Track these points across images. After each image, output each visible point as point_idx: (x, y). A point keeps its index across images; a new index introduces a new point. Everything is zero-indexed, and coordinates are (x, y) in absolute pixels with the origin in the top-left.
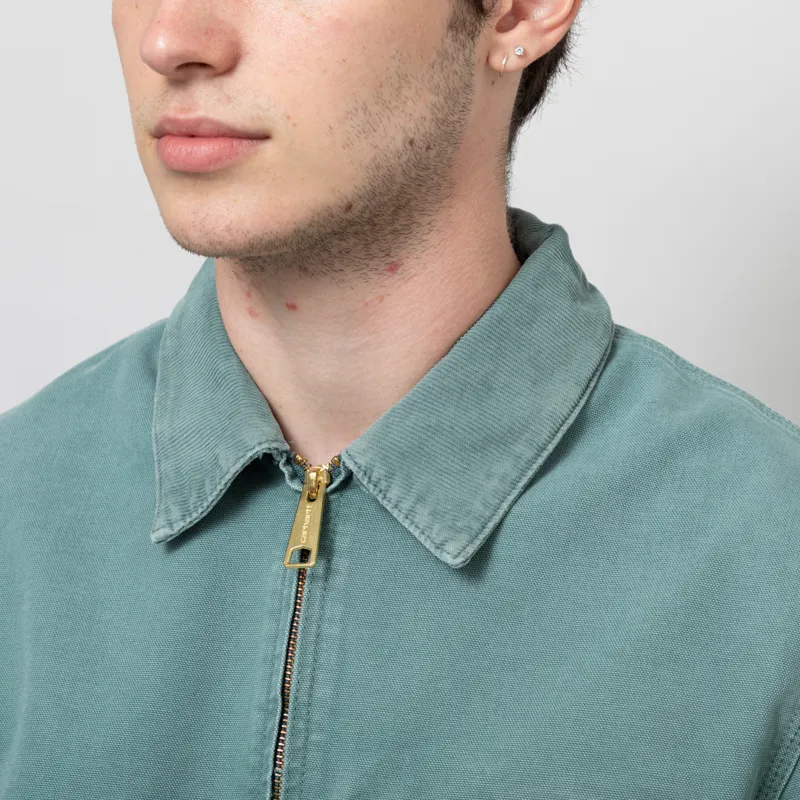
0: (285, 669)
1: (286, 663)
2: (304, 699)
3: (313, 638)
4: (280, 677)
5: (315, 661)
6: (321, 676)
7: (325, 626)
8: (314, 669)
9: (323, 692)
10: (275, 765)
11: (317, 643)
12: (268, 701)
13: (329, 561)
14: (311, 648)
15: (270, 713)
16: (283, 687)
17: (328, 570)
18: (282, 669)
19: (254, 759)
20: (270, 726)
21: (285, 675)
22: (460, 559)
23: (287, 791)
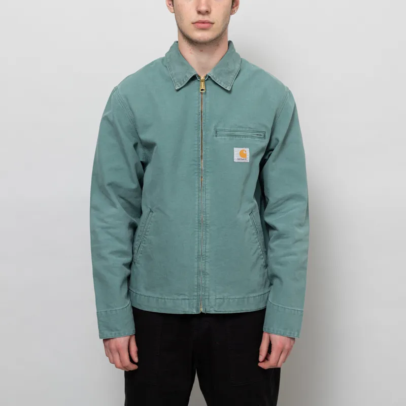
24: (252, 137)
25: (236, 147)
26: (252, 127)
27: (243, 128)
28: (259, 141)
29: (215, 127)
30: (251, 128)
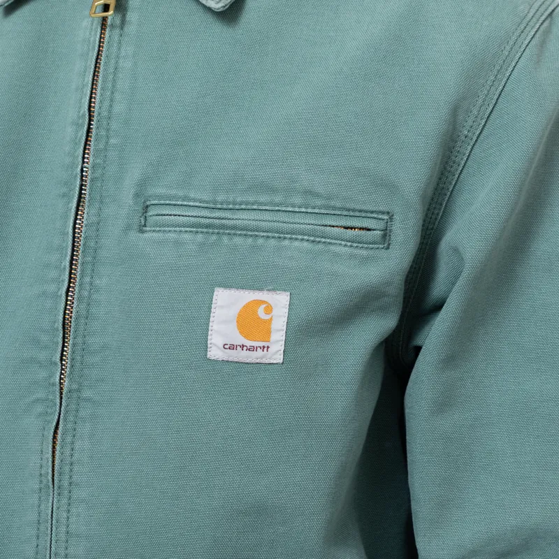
0: (92, 93)
1: (92, 88)
2: (105, 114)
3: (112, 70)
4: (88, 98)
5: (113, 86)
6: (118, 96)
7: (121, 61)
8: (113, 93)
9: (119, 108)
10: (83, 162)
11: (115, 74)
12: (79, 118)
13: (124, 16)
14: (111, 77)
15: (79, 126)
16: (90, 107)
17: (123, 22)
18: (89, 92)
19: (68, 160)
20: (79, 135)
21: (91, 98)
22: (221, 5)
23: (92, 180)
24: (315, 237)
25: (227, 285)
26: (321, 190)
27: (273, 190)
28: (352, 256)
29: (143, 184)
30: (318, 195)
